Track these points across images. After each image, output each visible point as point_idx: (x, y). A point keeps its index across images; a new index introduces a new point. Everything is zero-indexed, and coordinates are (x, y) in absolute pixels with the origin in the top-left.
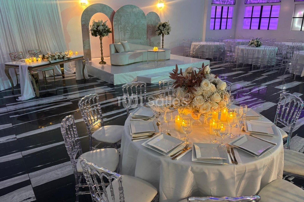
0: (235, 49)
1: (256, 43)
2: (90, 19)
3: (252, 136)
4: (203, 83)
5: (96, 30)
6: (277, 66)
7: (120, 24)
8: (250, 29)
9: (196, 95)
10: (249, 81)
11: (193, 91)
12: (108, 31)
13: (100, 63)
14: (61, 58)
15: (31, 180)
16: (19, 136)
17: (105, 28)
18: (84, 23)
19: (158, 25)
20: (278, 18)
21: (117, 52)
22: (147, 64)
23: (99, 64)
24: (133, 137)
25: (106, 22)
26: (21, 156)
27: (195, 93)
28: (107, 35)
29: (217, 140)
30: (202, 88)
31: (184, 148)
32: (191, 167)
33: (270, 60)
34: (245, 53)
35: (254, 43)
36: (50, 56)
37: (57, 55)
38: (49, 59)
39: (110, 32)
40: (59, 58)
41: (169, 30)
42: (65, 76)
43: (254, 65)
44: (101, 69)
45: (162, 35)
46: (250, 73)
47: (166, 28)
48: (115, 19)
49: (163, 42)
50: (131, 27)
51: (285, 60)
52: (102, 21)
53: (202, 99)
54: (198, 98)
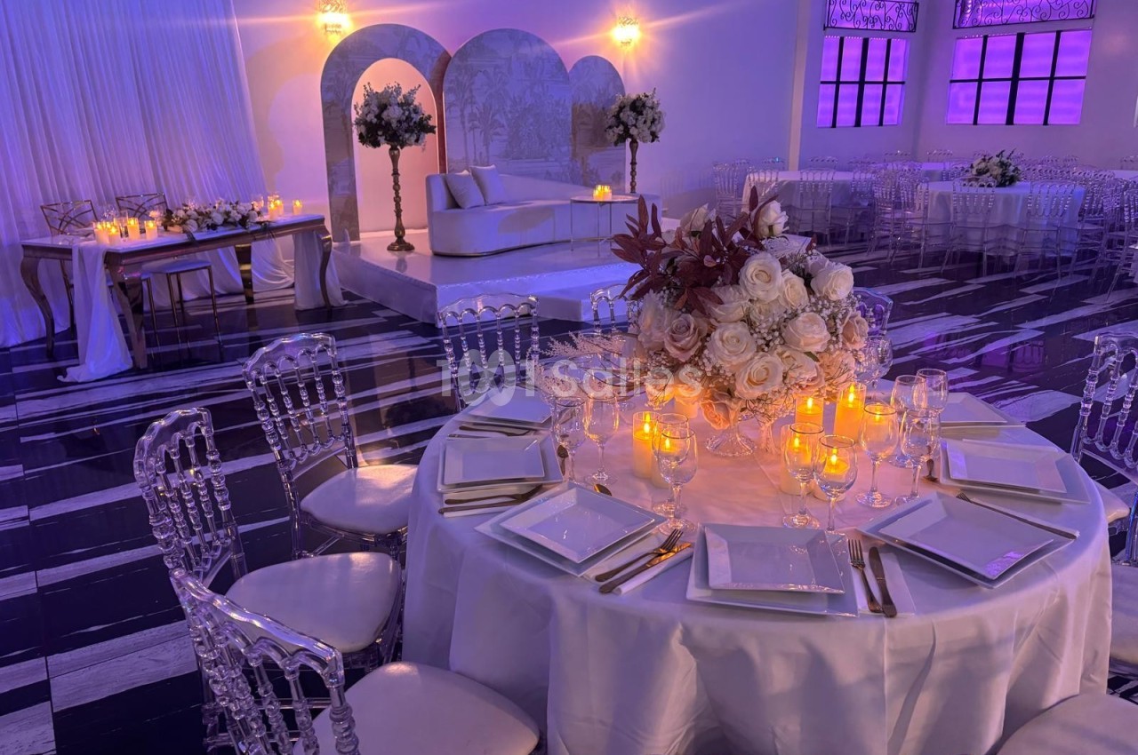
0: (913, 195)
1: (997, 171)
2: (356, 82)
3: (969, 501)
4: (751, 268)
5: (375, 121)
6: (1083, 260)
7: (470, 100)
8: (975, 123)
9: (719, 322)
10: (971, 314)
11: (710, 305)
12: (422, 127)
13: (391, 248)
14: (234, 224)
15: (51, 682)
16: (39, 513)
17: (410, 113)
18: (331, 95)
19: (613, 107)
20: (1084, 78)
21: (454, 204)
22: (570, 251)
23: (387, 252)
24: (448, 502)
25: (413, 92)
26: (32, 588)
27: (717, 310)
28: (417, 141)
29: (810, 515)
30: (747, 291)
31: (662, 547)
32: (680, 627)
33: (1054, 236)
34: (955, 209)
35: (988, 171)
36: (195, 213)
37: (218, 211)
38: (187, 225)
39: (431, 130)
40: (226, 223)
41: (656, 122)
42: (256, 296)
43: (989, 254)
44: (393, 269)
45: (631, 143)
46: (974, 285)
47: (644, 116)
48: (451, 81)
49: (633, 171)
50: (510, 112)
51: (1115, 233)
52: (398, 90)
53: (746, 338)
54: (726, 334)
